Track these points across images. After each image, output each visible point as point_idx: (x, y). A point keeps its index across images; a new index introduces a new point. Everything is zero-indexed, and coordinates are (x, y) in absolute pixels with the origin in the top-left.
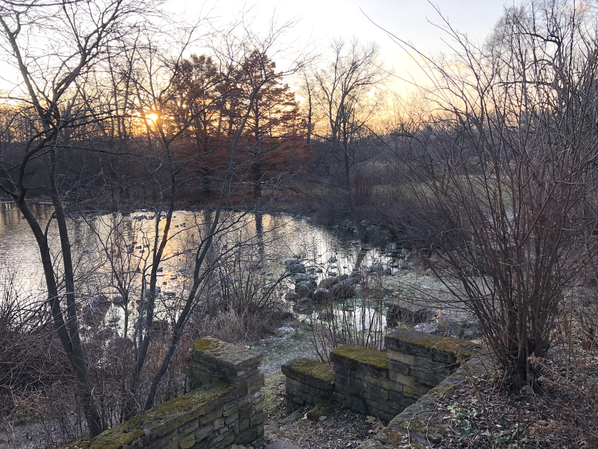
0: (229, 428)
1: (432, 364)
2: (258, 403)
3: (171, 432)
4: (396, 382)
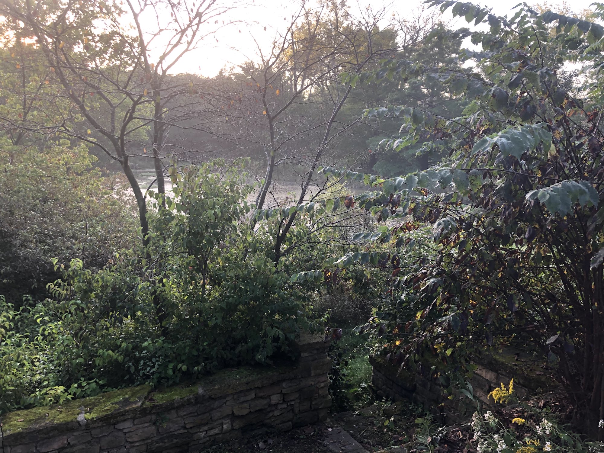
0: (287, 405)
2: (323, 387)
3: (225, 397)
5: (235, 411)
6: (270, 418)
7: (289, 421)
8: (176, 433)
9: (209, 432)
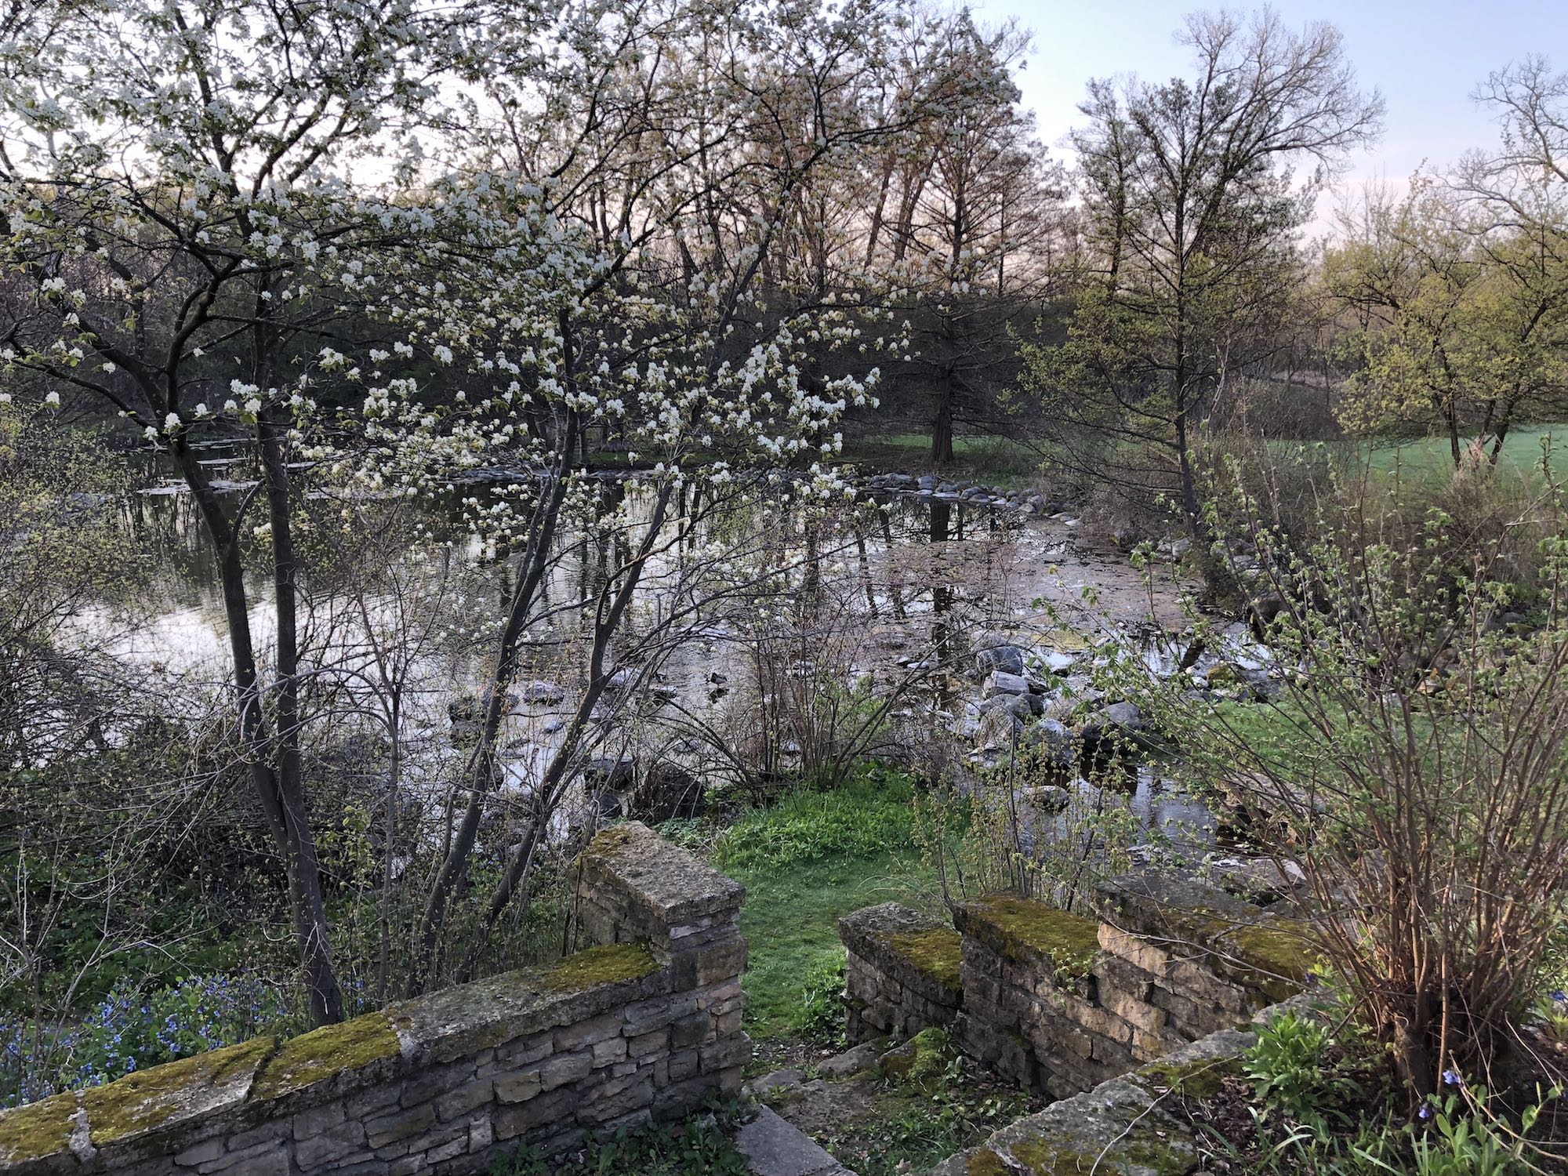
0: (638, 1067)
1: (1211, 980)
2: (727, 1013)
3: (474, 1058)
4: (1115, 1014)
5: (499, 1091)
6: (592, 1104)
7: (643, 1107)
8: (343, 1164)
9: (432, 1153)
